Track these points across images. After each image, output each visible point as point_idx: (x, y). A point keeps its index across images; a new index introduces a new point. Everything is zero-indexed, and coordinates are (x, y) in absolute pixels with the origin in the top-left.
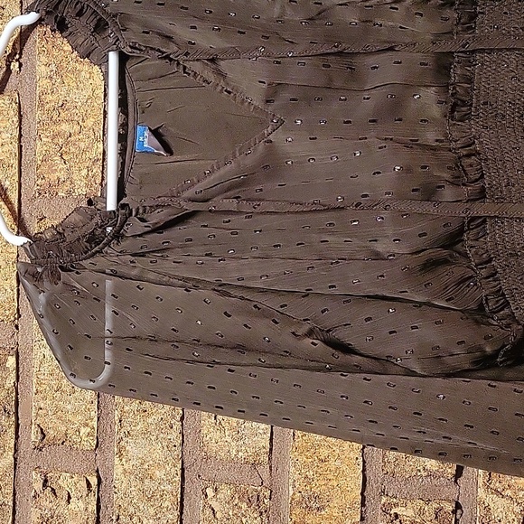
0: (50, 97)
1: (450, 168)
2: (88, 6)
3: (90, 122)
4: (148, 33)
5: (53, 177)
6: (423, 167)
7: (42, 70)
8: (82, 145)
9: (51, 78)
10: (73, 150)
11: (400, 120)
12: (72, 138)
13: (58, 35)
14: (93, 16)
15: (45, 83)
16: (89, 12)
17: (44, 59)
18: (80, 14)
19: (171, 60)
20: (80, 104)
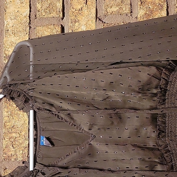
0: (8, 124)
1: (159, 158)
2: (22, 93)
3: (23, 133)
4: (44, 103)
5: (10, 153)
6: (149, 158)
7: (5, 114)
8: (20, 141)
9: (8, 117)
10: (17, 143)
11: (139, 137)
12: (17, 139)
13: (11, 101)
14: (24, 97)
15: (6, 118)
16: (22, 95)
17: (6, 110)
18: (19, 96)
19: (53, 113)
20: (19, 126)
